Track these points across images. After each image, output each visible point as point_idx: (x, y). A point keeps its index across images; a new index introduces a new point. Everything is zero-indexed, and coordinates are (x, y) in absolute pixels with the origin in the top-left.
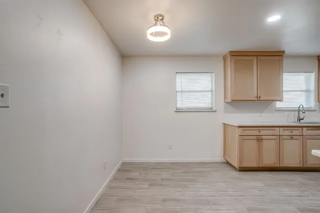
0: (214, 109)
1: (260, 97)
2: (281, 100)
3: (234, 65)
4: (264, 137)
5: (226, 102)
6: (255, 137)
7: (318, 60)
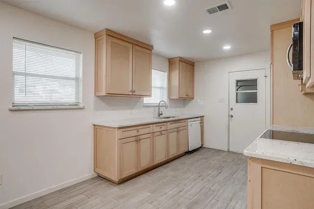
0: (81, 106)
1: (134, 92)
2: (150, 96)
3: (110, 48)
4: (142, 137)
5: (98, 97)
6: (134, 139)
7: (169, 62)
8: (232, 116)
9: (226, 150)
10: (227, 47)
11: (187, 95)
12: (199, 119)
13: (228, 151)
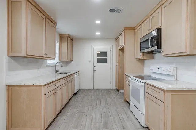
1: (46, 55)
2: (54, 58)
5: (11, 57)
6: (53, 92)
7: (60, 36)
8: (95, 70)
9: (92, 88)
10: (98, 33)
11: (71, 59)
12: (78, 73)
13: (93, 89)
